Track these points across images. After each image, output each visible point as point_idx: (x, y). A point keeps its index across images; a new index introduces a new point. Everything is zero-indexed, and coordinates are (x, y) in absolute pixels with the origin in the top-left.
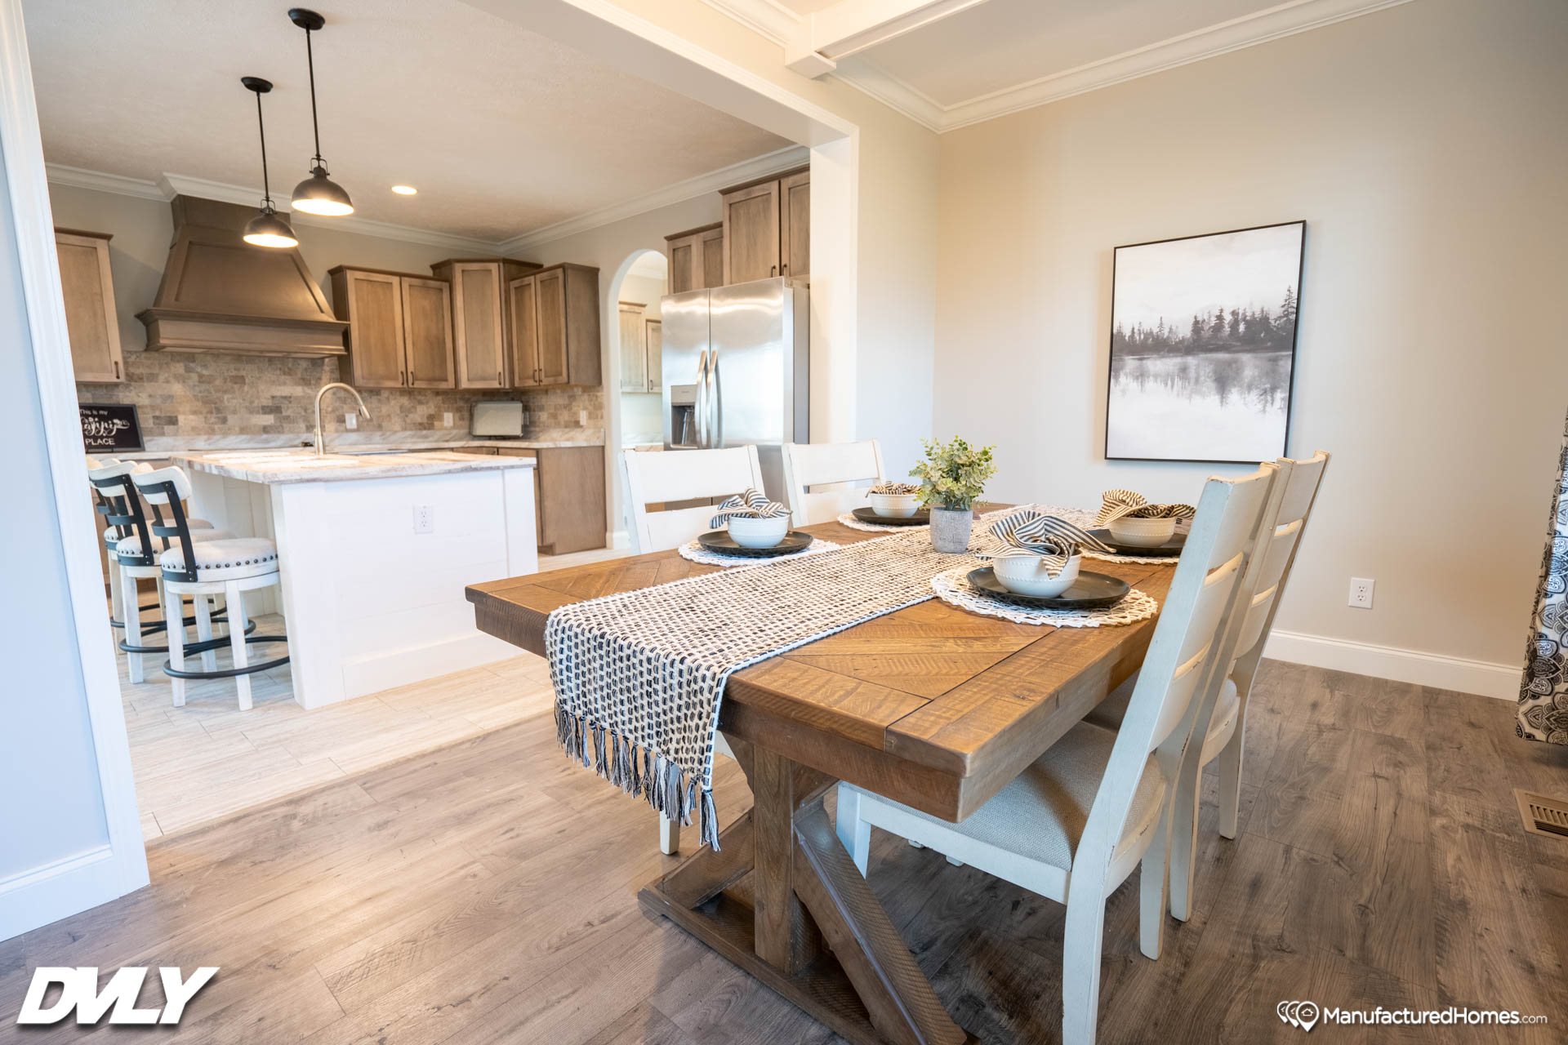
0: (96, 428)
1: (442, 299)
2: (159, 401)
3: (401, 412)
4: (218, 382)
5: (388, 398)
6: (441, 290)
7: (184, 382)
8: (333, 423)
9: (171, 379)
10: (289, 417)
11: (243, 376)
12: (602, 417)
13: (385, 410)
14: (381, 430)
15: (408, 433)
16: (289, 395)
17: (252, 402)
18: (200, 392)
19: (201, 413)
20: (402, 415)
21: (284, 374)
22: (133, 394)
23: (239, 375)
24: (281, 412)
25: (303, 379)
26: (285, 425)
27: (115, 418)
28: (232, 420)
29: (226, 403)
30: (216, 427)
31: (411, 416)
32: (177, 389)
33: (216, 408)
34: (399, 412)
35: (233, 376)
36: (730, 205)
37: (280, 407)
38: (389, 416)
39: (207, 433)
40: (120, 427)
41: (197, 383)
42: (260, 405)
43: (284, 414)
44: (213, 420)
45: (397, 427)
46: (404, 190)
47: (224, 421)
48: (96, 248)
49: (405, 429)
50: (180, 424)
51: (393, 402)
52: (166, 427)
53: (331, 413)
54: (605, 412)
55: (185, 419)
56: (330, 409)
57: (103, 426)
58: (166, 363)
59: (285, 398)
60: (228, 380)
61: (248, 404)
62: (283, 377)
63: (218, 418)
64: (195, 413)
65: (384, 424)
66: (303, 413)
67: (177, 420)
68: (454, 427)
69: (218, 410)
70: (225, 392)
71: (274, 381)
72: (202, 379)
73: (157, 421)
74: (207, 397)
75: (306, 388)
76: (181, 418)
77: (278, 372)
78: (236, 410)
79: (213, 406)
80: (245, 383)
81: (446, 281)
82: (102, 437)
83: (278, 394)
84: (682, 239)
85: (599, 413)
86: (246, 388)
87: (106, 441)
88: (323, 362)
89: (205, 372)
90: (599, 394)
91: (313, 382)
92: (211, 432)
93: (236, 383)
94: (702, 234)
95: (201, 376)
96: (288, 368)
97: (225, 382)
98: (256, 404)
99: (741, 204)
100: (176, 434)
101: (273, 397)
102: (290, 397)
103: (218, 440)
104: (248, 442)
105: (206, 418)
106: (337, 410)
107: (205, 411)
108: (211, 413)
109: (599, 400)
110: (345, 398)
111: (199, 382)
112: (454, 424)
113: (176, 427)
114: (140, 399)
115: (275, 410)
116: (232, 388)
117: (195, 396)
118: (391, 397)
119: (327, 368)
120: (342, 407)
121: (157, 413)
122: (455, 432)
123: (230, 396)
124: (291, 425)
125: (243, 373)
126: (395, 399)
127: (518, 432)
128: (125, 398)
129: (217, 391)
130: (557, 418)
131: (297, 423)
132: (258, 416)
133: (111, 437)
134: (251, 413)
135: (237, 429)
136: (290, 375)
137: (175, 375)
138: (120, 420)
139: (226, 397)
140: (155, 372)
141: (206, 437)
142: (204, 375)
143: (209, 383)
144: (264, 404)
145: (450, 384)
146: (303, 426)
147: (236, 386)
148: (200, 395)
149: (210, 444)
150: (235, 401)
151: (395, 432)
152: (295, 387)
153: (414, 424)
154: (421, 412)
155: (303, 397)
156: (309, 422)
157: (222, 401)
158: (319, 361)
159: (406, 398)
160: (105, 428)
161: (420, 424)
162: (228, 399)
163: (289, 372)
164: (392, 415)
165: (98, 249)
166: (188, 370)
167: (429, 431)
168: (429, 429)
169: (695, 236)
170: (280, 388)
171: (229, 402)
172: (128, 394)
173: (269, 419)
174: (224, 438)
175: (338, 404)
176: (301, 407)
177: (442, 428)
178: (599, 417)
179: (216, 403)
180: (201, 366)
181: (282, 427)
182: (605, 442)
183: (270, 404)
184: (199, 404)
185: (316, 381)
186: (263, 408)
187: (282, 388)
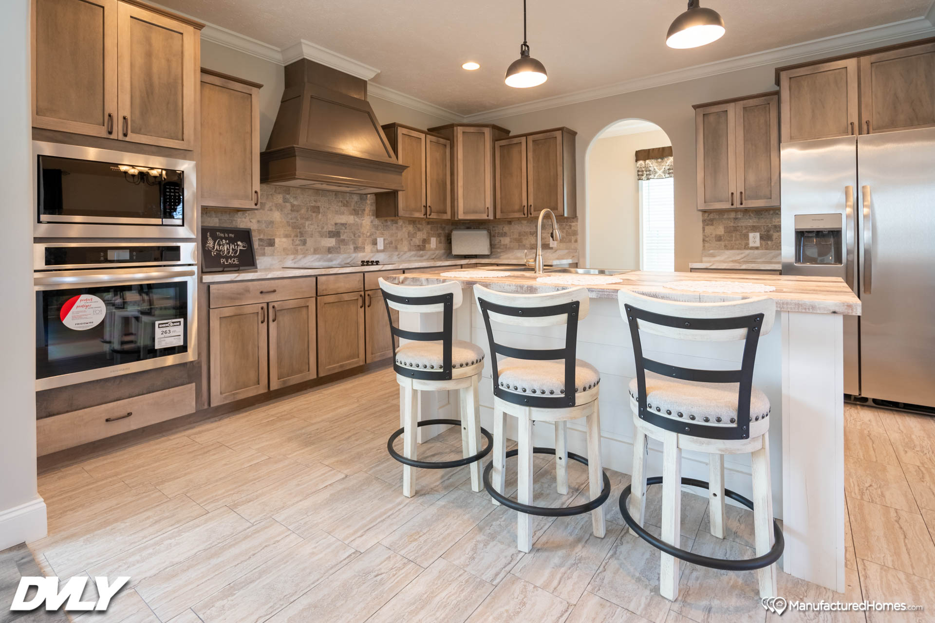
0: (227, 249)
1: (446, 152)
2: (264, 226)
3: (409, 237)
4: (303, 211)
5: (402, 226)
6: (445, 146)
7: (281, 210)
8: (369, 246)
9: (274, 208)
10: (344, 240)
11: (319, 207)
12: (576, 241)
13: (400, 235)
14: (397, 251)
15: (413, 253)
16: (345, 222)
17: (323, 228)
18: (291, 219)
19: (290, 237)
20: (409, 239)
21: (344, 206)
22: (247, 219)
23: (317, 205)
24: (340, 236)
25: (354, 210)
26: (341, 247)
27: (239, 241)
28: (310, 242)
29: (307, 228)
30: (299, 248)
31: (414, 239)
32: (277, 216)
33: (300, 232)
34: (407, 236)
35: (312, 206)
36: (790, 78)
37: (340, 232)
38: (402, 239)
39: (293, 253)
40: (241, 248)
41: (290, 212)
42: (327, 231)
43: (342, 237)
44: (298, 242)
45: (406, 249)
46: (471, 66)
47: (304, 243)
48: (251, 95)
49: (410, 250)
50: (276, 245)
51: (404, 229)
52: (266, 248)
53: (369, 237)
54: (579, 237)
55: (280, 241)
56: (368, 234)
57: (231, 247)
58: (271, 195)
59: (342, 224)
60: (310, 209)
61: (320, 230)
62: (342, 208)
63: (301, 240)
64: (286, 236)
65: (398, 246)
66: (353, 237)
67: (274, 243)
68: (436, 249)
69: (302, 234)
70: (307, 219)
71: (337, 211)
72: (294, 209)
73: (261, 243)
74: (295, 222)
75: (356, 217)
76: (277, 240)
77: (340, 204)
78: (313, 234)
79: (298, 230)
80: (320, 213)
81: (448, 139)
82: (231, 257)
83: (339, 221)
84: (716, 106)
85: (573, 239)
86: (320, 216)
87: (234, 261)
88: (367, 197)
89: (295, 203)
90: (573, 224)
91: (360, 212)
92: (296, 252)
93: (314, 212)
94: (742, 102)
95: (293, 206)
96: (347, 201)
97: (307, 211)
98: (325, 230)
99: (804, 77)
100: (272, 255)
101: (336, 224)
102: (346, 224)
103: (300, 260)
104: (319, 261)
105: (293, 240)
106: (373, 234)
107: (293, 235)
108: (297, 236)
109: (573, 228)
110: (378, 225)
111: (291, 210)
112: (436, 246)
113: (273, 248)
114: (251, 224)
115: (335, 234)
116: (312, 215)
117: (288, 222)
118: (404, 226)
119: (369, 202)
120: (376, 232)
121: (262, 237)
122: (437, 252)
123: (310, 222)
124: (345, 247)
125: (319, 204)
126: (406, 227)
127: (487, 252)
128: (242, 222)
129: (302, 218)
130: (521, 242)
131: (349, 245)
132: (326, 239)
133: (236, 257)
134: (322, 237)
135: (312, 250)
136: (347, 206)
137: (277, 204)
138: (242, 242)
139: (307, 223)
140: (264, 202)
141: (292, 257)
142: (294, 205)
143: (297, 211)
144: (330, 230)
145: (448, 216)
146: (352, 247)
147: (314, 215)
148: (291, 221)
149: (295, 263)
150: (312, 227)
151: (405, 253)
152: (349, 216)
153: (415, 246)
154: (421, 236)
155: (353, 224)
156: (356, 244)
157: (304, 227)
158: (365, 196)
159: (412, 226)
160: (233, 249)
161: (419, 246)
162: (308, 225)
163: (346, 205)
164: (404, 240)
165: (252, 96)
166: (285, 200)
167: (424, 251)
168: (423, 250)
169: (732, 104)
170: (340, 217)
171: (308, 227)
172: (244, 219)
173: (331, 242)
174: (304, 257)
175: (373, 230)
176: (352, 232)
177: (430, 250)
178: (573, 241)
179: (300, 229)
180: (294, 197)
181: (339, 247)
182: (579, 260)
183: (334, 230)
184: (290, 228)
185: (362, 212)
186: (330, 232)
187: (343, 216)
